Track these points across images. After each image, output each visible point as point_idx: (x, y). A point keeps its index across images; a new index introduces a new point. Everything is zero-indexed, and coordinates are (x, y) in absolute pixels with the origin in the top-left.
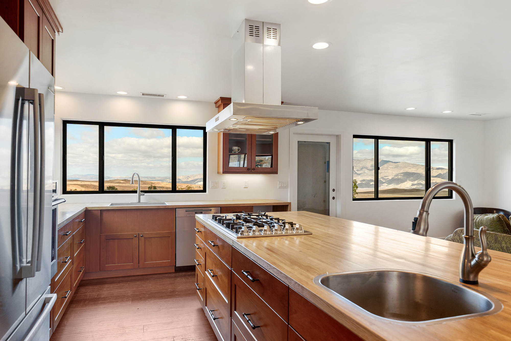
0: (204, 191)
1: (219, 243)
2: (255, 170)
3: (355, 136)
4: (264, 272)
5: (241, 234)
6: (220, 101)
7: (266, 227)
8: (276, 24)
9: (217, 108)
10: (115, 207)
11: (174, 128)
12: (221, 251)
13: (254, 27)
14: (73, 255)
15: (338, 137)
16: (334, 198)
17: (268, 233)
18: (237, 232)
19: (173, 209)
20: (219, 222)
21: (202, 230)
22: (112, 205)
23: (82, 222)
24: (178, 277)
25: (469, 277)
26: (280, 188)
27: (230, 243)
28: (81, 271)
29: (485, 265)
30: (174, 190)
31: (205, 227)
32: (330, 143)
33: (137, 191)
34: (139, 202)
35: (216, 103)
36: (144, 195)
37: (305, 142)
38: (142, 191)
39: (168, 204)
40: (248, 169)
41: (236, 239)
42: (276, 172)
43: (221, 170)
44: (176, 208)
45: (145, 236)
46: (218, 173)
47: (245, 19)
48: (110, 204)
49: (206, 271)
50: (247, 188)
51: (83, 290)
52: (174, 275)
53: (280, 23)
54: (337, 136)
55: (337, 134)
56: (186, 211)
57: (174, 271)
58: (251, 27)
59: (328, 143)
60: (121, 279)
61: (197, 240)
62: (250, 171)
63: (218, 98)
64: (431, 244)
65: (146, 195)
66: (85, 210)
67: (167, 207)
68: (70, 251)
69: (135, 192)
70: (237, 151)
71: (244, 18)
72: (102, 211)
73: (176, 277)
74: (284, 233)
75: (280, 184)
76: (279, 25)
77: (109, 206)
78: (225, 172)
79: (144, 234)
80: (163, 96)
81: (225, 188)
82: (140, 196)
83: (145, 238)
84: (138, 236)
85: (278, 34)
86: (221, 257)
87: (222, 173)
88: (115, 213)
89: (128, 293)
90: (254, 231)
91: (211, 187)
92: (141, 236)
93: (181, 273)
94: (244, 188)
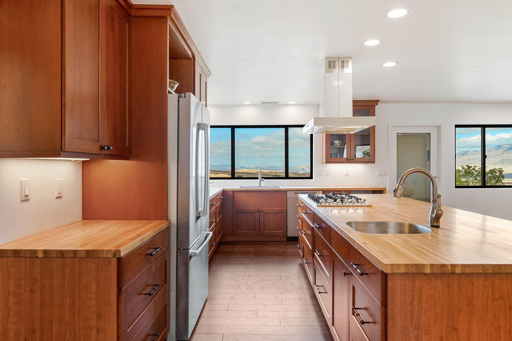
0: (311, 178)
1: (309, 212)
2: (354, 160)
3: (457, 126)
4: (324, 222)
5: (320, 204)
7: (339, 200)
8: (347, 58)
10: (243, 189)
11: (286, 127)
12: (310, 216)
13: (332, 62)
14: (216, 221)
15: (439, 128)
17: (340, 204)
18: (318, 203)
19: (285, 192)
20: (311, 198)
21: (302, 205)
22: (240, 187)
23: (221, 198)
25: (434, 223)
26: (380, 175)
27: (313, 209)
28: (221, 233)
30: (287, 177)
32: (430, 133)
33: (258, 178)
34: (260, 186)
36: (263, 180)
37: (405, 133)
38: (262, 178)
39: (281, 188)
40: (347, 160)
41: (316, 207)
42: (373, 162)
43: (324, 161)
44: (287, 191)
45: (264, 211)
46: (322, 163)
48: (239, 187)
49: (302, 233)
50: (348, 175)
51: (222, 247)
52: (286, 242)
53: (351, 56)
54: (438, 126)
55: (437, 124)
56: (295, 194)
58: (330, 62)
59: (428, 134)
60: (247, 242)
61: (299, 213)
62: (349, 161)
64: (456, 214)
65: (265, 181)
66: (222, 190)
67: (280, 190)
68: (214, 216)
69: (257, 178)
70: (338, 144)
71: (324, 57)
72: (234, 192)
73: (287, 244)
74: (351, 205)
75: (379, 172)
76: (351, 57)
77: (238, 188)
78: (327, 162)
79: (263, 209)
80: (277, 103)
81: (329, 176)
82: (261, 181)
83: (264, 213)
84: (259, 211)
85: (350, 64)
86: (309, 220)
87: (325, 163)
88: (243, 193)
89: (252, 251)
90: (329, 202)
91: (316, 175)
92: (261, 212)
93: (291, 242)
94: (346, 175)
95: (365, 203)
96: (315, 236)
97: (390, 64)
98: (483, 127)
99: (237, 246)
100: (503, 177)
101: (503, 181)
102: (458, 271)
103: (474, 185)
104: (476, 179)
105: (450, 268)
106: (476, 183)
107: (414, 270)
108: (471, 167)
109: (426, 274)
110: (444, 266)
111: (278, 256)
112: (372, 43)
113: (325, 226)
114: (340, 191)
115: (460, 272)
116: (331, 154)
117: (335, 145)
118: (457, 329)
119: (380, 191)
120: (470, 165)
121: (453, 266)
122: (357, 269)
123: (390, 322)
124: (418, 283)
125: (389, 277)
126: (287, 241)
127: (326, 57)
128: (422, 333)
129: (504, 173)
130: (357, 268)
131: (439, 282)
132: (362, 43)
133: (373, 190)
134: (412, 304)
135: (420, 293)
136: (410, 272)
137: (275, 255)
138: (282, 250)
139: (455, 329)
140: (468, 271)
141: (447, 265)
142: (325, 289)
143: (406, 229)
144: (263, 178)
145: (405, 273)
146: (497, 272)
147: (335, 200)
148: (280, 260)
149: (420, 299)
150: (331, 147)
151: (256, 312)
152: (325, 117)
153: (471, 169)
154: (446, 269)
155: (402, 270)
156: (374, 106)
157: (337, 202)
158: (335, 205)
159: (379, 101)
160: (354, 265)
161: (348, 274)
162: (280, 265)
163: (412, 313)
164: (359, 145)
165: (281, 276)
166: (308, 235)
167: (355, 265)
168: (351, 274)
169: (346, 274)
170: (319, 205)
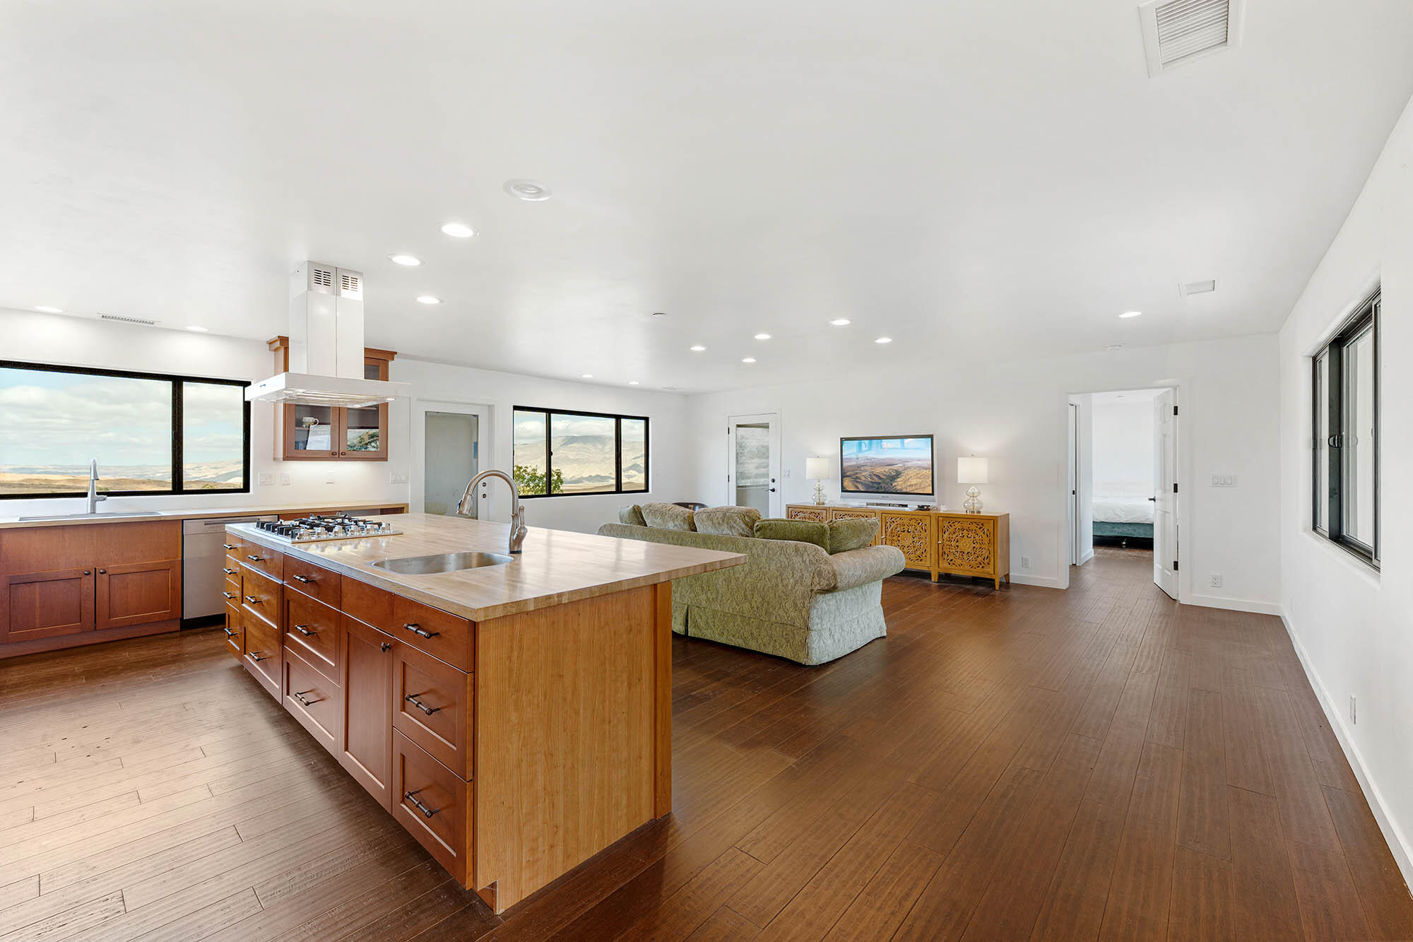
0: (246, 489)
1: (266, 556)
2: (346, 455)
3: (516, 408)
4: (320, 570)
6: (279, 342)
7: (337, 528)
8: (356, 272)
9: (273, 352)
11: (178, 382)
12: (269, 565)
13: (322, 273)
15: (490, 408)
16: (484, 496)
17: (341, 535)
18: (293, 537)
19: (180, 522)
20: (268, 529)
21: (238, 544)
22: (23, 521)
24: (188, 635)
25: (513, 548)
26: (395, 482)
27: (282, 550)
29: (523, 537)
30: (178, 487)
31: (242, 541)
32: (478, 414)
33: (88, 493)
34: (93, 512)
35: (271, 343)
36: (104, 499)
37: (438, 412)
38: (99, 494)
39: (164, 514)
40: (332, 454)
41: (291, 545)
42: (385, 458)
43: (281, 455)
44: (183, 520)
45: (111, 572)
46: (274, 459)
47: (308, 261)
48: (19, 519)
49: (242, 603)
50: (333, 483)
52: (178, 634)
53: (361, 272)
54: (489, 406)
55: (489, 403)
56: (205, 524)
57: (178, 628)
58: (318, 272)
59: (475, 416)
61: (228, 563)
62: (335, 456)
63: (274, 336)
65: (112, 500)
67: (162, 519)
69: (85, 495)
70: (311, 424)
71: (306, 259)
73: (184, 636)
74: (363, 535)
75: (394, 476)
76: (361, 274)
77: (17, 520)
78: (286, 458)
79: (108, 568)
80: (153, 323)
81: (289, 484)
82: (97, 502)
83: (110, 575)
84: (94, 574)
85: (360, 284)
86: (267, 572)
87: (284, 460)
88: (36, 534)
89: (74, 670)
90: (318, 534)
91: (259, 483)
92: (101, 573)
93: (194, 631)
94: (328, 483)
95: (389, 529)
96: (288, 601)
97: (428, 300)
98: (549, 412)
99: (14, 668)
100: (562, 482)
101: (561, 488)
102: (565, 600)
103: (526, 494)
104: (528, 485)
105: (556, 599)
106: (528, 491)
107: (514, 611)
108: (521, 468)
109: (527, 613)
110: (549, 597)
111: (163, 665)
112: (406, 260)
113: (319, 577)
114: (332, 513)
115: (567, 601)
116: (297, 443)
117: (304, 426)
118: (563, 676)
119: (398, 510)
120: (520, 466)
121: (560, 595)
122: (418, 631)
123: (481, 692)
124: (517, 627)
125: (481, 628)
126: (181, 631)
127: (311, 260)
128: (522, 695)
129: (562, 477)
130: (418, 629)
131: (543, 620)
132: (389, 257)
133: (383, 509)
134: (510, 658)
135: (521, 640)
136: (509, 614)
137: (155, 666)
138: (172, 651)
139: (561, 676)
140: (576, 598)
141: (553, 595)
142: (318, 695)
143: (474, 562)
144: (105, 495)
145: (503, 617)
146: (604, 593)
147: (329, 529)
148: (174, 673)
149: (521, 648)
150: (297, 428)
151: (134, 795)
152: (305, 373)
153: (521, 471)
154: (552, 600)
155: (499, 614)
156: (386, 362)
157: (335, 532)
158: (331, 537)
159: (396, 353)
160: (410, 627)
161: (389, 647)
162: (174, 683)
163: (511, 670)
164: (354, 428)
165: (185, 704)
166: (263, 605)
167: (413, 626)
168: (397, 644)
169: (387, 647)
170: (297, 539)
